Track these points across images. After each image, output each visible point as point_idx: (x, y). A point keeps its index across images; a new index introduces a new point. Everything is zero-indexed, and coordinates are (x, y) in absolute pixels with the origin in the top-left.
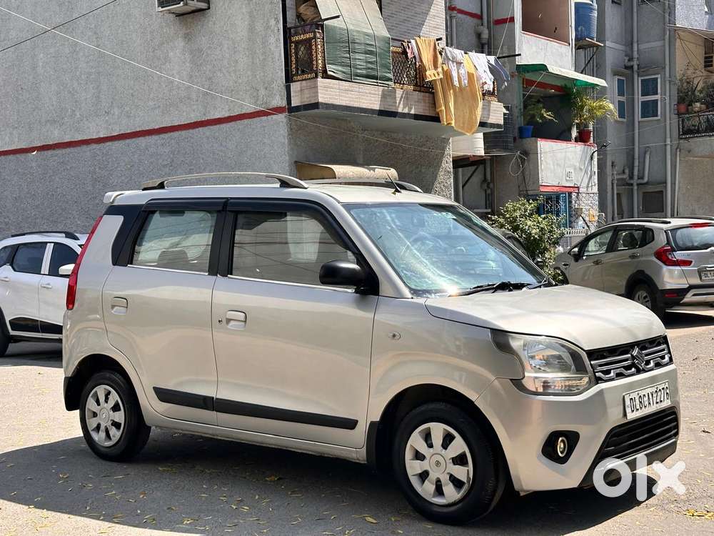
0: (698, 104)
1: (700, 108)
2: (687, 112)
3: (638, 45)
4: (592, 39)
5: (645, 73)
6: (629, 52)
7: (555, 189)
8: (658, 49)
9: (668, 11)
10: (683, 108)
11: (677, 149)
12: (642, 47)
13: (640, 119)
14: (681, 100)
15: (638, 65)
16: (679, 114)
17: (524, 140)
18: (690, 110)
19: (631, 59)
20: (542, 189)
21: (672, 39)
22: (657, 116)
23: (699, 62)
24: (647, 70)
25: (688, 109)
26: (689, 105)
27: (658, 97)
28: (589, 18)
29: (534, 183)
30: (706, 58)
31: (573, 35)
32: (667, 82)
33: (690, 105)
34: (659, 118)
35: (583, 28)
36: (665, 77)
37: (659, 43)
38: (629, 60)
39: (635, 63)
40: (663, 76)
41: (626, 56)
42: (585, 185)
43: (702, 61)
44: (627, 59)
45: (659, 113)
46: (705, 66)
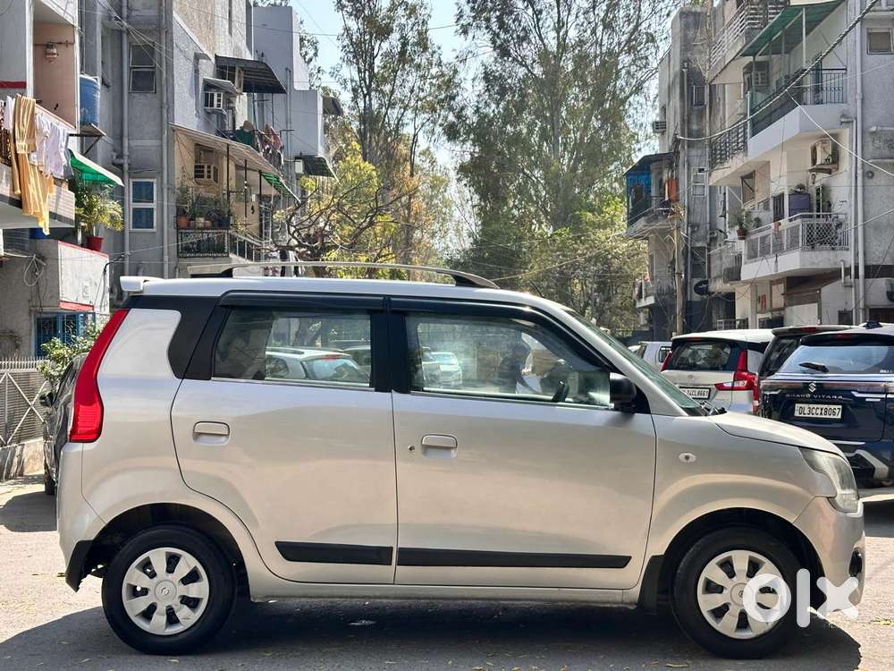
0: (202, 220)
1: (205, 223)
2: (189, 226)
3: (129, 140)
4: (96, 125)
5: (138, 175)
6: (118, 148)
7: (73, 307)
8: (153, 148)
9: (167, 107)
10: (183, 221)
11: (176, 268)
12: (134, 143)
13: (131, 229)
14: (180, 212)
15: (129, 164)
16: (178, 228)
17: (38, 241)
18: (191, 225)
19: (120, 156)
20: (63, 306)
21: (171, 141)
22: (152, 227)
23: (191, 170)
24: (140, 172)
25: (189, 225)
26: (191, 220)
27: (153, 205)
28: (94, 100)
29: (51, 297)
30: (196, 167)
31: (78, 117)
32: (165, 190)
33: (193, 219)
34: (154, 230)
35: (87, 111)
36: (162, 183)
37: (155, 143)
38: (117, 157)
39: (125, 162)
40: (159, 181)
41: (114, 151)
42: (99, 304)
43: (193, 169)
44: (115, 154)
45: (155, 224)
46: (196, 176)
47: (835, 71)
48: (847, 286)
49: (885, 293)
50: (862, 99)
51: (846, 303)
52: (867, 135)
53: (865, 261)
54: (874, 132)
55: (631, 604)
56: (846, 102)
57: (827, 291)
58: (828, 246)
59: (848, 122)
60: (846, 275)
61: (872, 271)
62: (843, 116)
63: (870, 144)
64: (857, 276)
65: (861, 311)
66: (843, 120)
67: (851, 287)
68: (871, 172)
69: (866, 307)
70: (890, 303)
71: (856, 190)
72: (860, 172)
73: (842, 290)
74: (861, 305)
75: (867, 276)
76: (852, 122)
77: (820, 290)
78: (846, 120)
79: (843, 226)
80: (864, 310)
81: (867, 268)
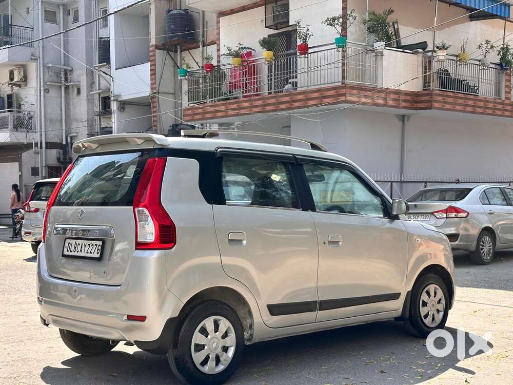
47: (27, 29)
48: (36, 153)
49: (56, 158)
50: (43, 47)
51: (36, 163)
52: (45, 68)
53: (46, 139)
54: (49, 67)
55: (392, 318)
56: (34, 47)
57: (25, 155)
58: (25, 129)
59: (35, 59)
60: (35, 147)
61: (50, 146)
62: (32, 55)
63: (47, 73)
64: (41, 148)
65: (44, 168)
66: (32, 58)
67: (38, 153)
68: (48, 90)
69: (46, 165)
70: (59, 164)
71: (40, 98)
72: (42, 88)
73: (33, 155)
74: (44, 165)
75: (46, 148)
76: (37, 59)
77: (21, 155)
78: (34, 58)
79: (33, 118)
80: (45, 167)
81: (46, 143)
